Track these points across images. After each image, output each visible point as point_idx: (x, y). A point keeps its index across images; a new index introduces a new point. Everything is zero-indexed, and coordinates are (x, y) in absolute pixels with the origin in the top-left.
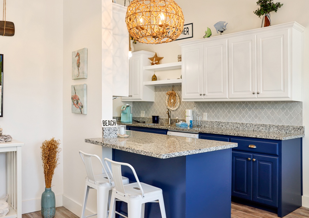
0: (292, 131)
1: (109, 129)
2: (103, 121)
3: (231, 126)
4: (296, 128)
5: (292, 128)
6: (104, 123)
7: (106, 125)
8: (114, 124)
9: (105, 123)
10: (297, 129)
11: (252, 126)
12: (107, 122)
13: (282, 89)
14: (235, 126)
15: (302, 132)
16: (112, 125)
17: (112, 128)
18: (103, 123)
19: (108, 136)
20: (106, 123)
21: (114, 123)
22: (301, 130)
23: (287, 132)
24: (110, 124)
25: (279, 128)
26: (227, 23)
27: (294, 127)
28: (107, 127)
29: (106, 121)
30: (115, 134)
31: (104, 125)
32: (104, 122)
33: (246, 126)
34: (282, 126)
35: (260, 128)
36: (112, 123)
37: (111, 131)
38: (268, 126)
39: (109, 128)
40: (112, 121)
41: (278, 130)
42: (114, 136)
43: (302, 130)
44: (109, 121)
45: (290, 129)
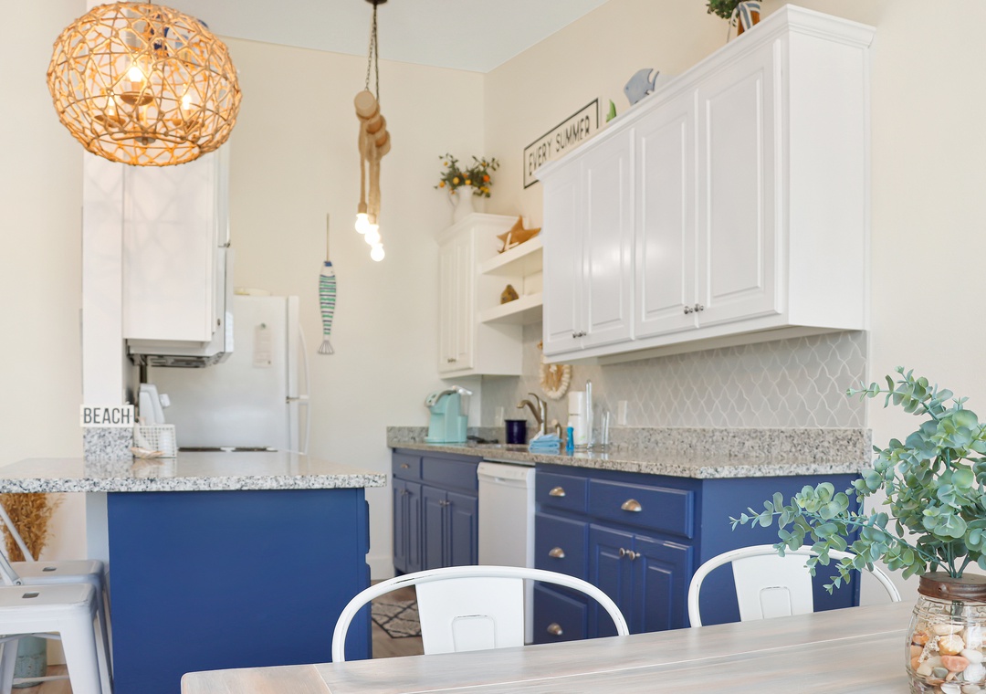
0: (832, 452)
1: (102, 434)
2: (85, 409)
3: (676, 443)
4: (843, 439)
5: (831, 439)
6: (90, 415)
7: (95, 422)
8: (125, 419)
9: (92, 415)
10: (845, 442)
11: (725, 438)
12: (101, 413)
13: (759, 285)
14: (686, 440)
15: (858, 453)
16: (116, 420)
17: (113, 431)
18: (85, 415)
19: (98, 452)
20: (95, 415)
21: (123, 416)
22: (855, 445)
23: (817, 457)
24: (109, 419)
25: (795, 442)
26: (658, 73)
27: (837, 434)
28: (94, 428)
29: (95, 409)
30: (125, 450)
31: (88, 419)
32: (88, 412)
33: (711, 440)
34: (803, 433)
35: (747, 444)
36: (117, 416)
37: (111, 439)
38: (767, 436)
39: (103, 430)
40: (116, 411)
41: (793, 450)
42: (121, 453)
43: (858, 445)
44: (107, 410)
45: (826, 444)
